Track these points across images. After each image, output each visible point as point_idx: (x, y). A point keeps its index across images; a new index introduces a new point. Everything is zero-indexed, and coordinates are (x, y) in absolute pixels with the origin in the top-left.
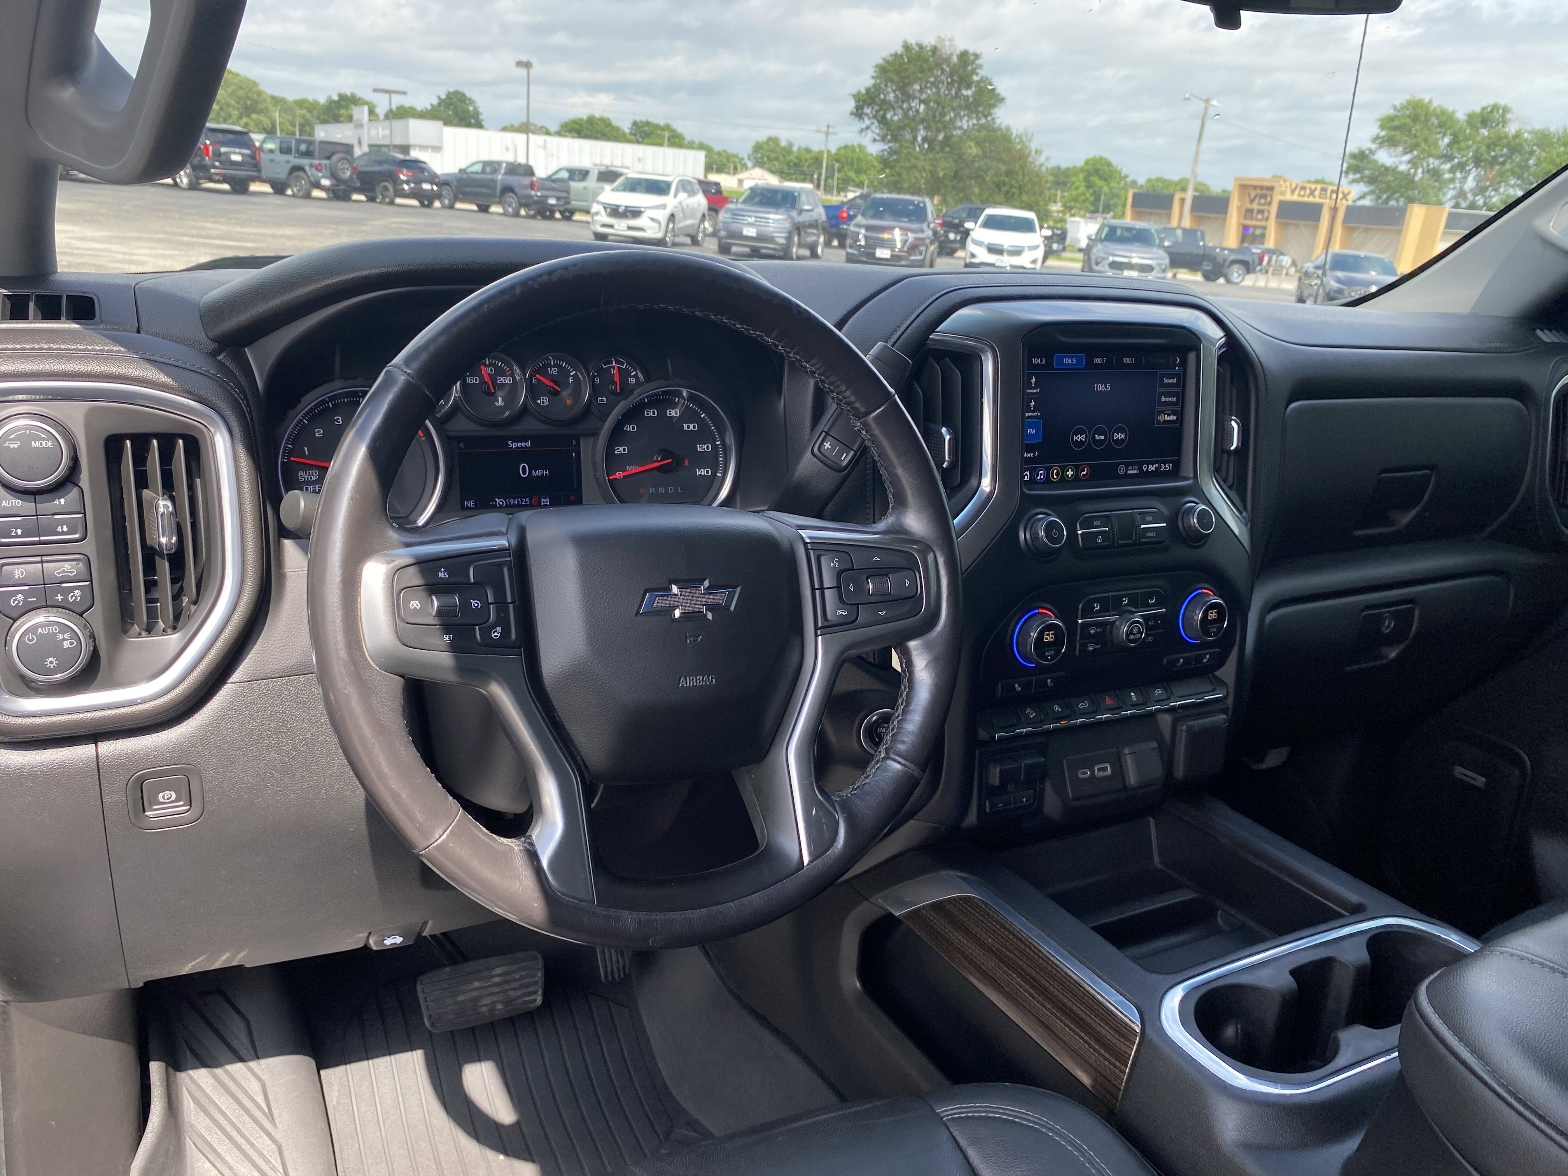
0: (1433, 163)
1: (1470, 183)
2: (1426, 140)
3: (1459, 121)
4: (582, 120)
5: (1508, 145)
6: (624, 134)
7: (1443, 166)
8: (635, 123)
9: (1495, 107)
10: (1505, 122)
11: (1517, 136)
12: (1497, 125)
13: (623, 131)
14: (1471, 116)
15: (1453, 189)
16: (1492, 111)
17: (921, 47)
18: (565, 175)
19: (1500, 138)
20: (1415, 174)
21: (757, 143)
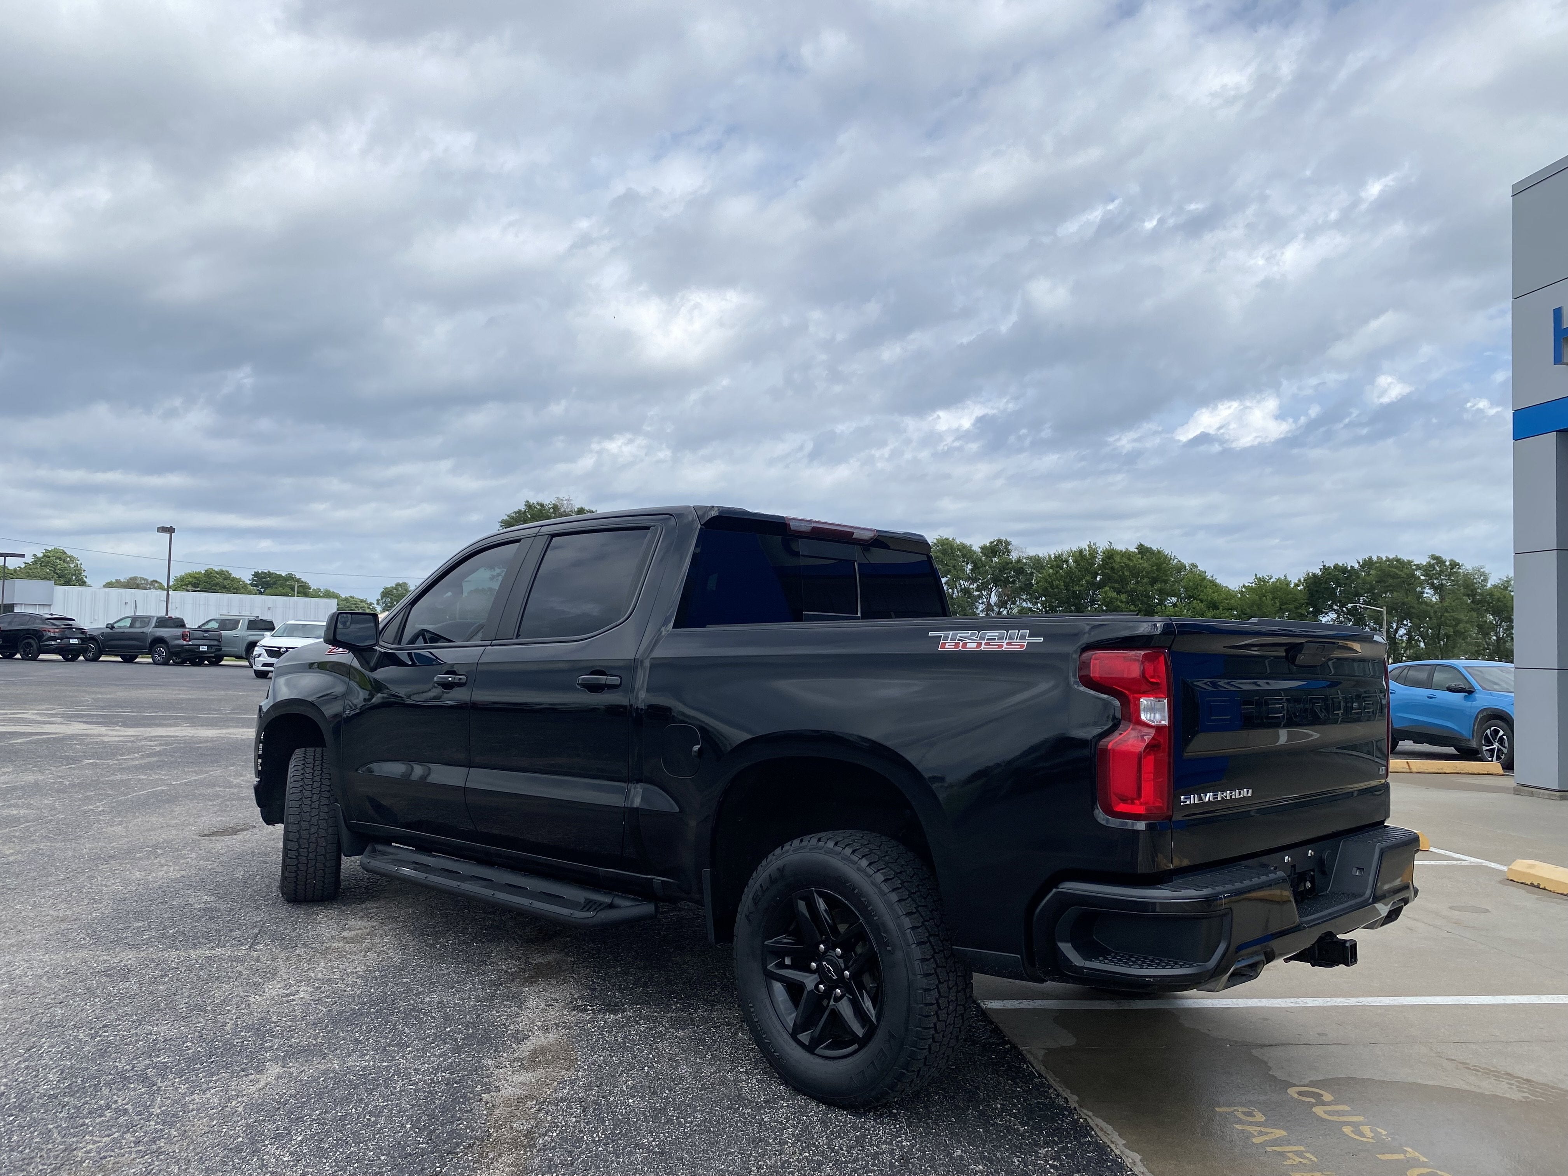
0: (964, 584)
1: (994, 599)
2: (954, 567)
3: (975, 553)
4: (200, 573)
5: (1013, 568)
6: (245, 585)
7: (971, 586)
8: (256, 574)
9: (1000, 541)
10: (1009, 552)
11: (1019, 561)
12: (1004, 554)
13: (243, 582)
14: (984, 548)
15: (982, 603)
16: (997, 544)
17: (542, 505)
18: (214, 625)
19: (1007, 564)
20: (953, 593)
21: (386, 588)
